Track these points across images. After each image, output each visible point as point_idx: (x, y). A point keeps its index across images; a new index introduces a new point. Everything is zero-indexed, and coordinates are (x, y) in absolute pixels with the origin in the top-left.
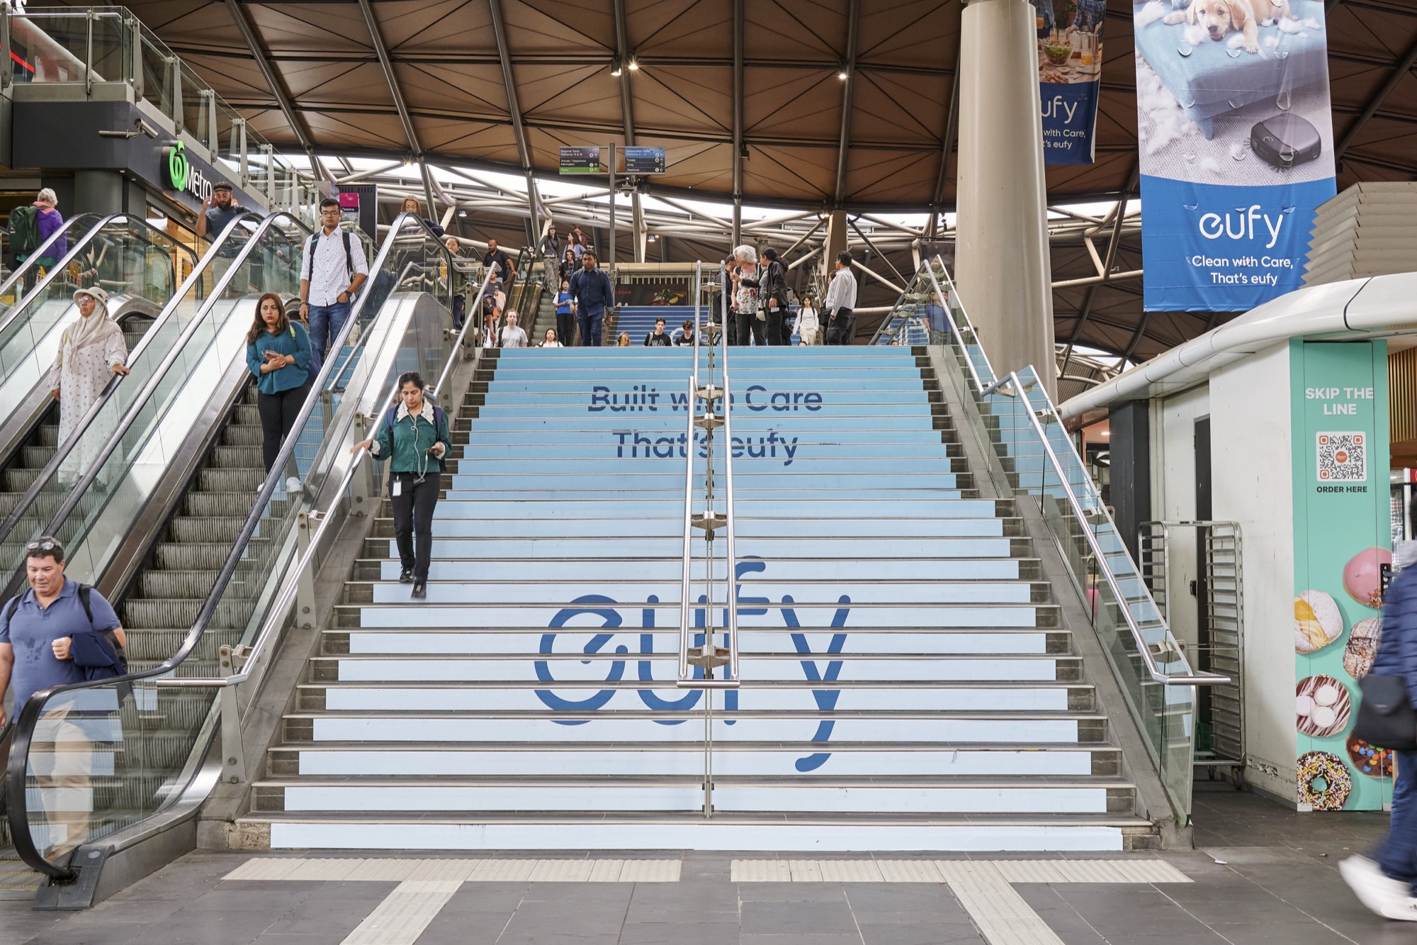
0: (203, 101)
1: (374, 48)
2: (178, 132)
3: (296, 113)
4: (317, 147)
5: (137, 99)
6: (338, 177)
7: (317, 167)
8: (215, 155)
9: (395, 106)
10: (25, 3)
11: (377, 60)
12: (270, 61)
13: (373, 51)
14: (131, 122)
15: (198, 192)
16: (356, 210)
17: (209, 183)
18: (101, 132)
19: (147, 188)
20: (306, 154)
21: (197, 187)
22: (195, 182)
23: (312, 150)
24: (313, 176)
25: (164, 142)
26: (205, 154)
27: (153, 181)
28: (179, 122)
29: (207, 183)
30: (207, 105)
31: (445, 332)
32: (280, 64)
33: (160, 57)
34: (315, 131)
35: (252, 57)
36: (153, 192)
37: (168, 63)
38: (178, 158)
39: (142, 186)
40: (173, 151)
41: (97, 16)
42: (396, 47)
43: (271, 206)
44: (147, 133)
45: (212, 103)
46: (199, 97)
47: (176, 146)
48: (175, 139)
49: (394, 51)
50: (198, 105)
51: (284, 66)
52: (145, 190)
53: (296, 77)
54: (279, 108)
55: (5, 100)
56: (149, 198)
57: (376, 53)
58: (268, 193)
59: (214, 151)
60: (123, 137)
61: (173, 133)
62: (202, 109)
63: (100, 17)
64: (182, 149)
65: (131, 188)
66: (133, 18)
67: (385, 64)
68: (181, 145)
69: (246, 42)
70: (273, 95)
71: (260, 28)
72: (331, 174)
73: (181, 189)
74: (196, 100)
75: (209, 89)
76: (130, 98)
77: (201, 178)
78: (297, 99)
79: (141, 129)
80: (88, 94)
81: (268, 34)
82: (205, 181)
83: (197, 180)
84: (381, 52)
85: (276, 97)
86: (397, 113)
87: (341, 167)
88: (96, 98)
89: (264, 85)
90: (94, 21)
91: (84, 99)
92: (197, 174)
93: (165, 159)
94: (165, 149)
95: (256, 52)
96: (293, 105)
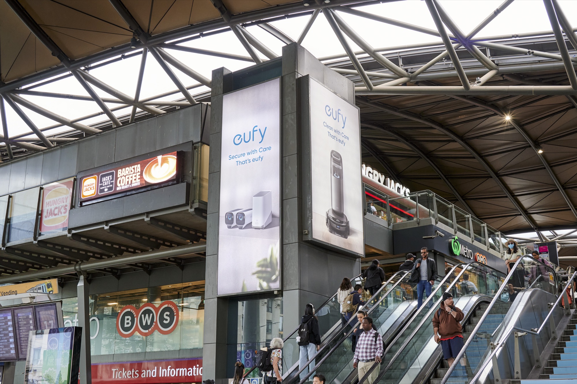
0: (467, 219)
1: (556, 185)
2: (456, 233)
3: (528, 216)
4: (539, 228)
5: (436, 223)
6: (551, 239)
7: (540, 236)
8: (473, 240)
9: (569, 207)
10: (409, 192)
11: (558, 190)
12: (515, 198)
13: (555, 186)
14: (434, 232)
15: (466, 255)
16: (547, 253)
17: (471, 251)
18: (423, 237)
19: (445, 256)
20: (535, 231)
21: (466, 253)
22: (465, 251)
23: (537, 229)
24: (539, 240)
25: (450, 237)
26: (469, 240)
27: (446, 253)
28: (455, 229)
29: (470, 251)
30: (469, 220)
31: (549, 304)
32: (519, 198)
33: (446, 206)
34: (538, 222)
35: (507, 197)
36: (448, 257)
37: (449, 208)
38: (456, 243)
39: (442, 256)
40: (453, 240)
41: (419, 195)
42: (565, 183)
43: (502, 256)
44: (440, 235)
45: (470, 219)
46: (465, 218)
47: (454, 239)
48: (454, 236)
49: (565, 185)
50: (465, 221)
51: (521, 199)
52: (444, 257)
53: (526, 202)
54: (521, 215)
55: (390, 230)
56: (446, 260)
57: (557, 187)
58: (501, 252)
59: (473, 238)
60: (431, 238)
61: (454, 234)
62: (467, 222)
63: (421, 195)
64: (457, 239)
65: (438, 257)
66: (433, 193)
67: (561, 191)
68: (456, 238)
69: (503, 192)
70: (518, 210)
71: (508, 185)
72: (547, 238)
73: (458, 254)
74: (464, 219)
75: (469, 214)
76: (433, 223)
77: (467, 249)
78: (528, 210)
79: (437, 234)
80: (418, 224)
81: (512, 187)
82: (469, 250)
83: (465, 250)
84: (559, 187)
85: (519, 211)
86: (570, 210)
87: (552, 234)
88: (421, 225)
89: (513, 207)
90: (418, 197)
91: (417, 226)
92: (465, 248)
93: (450, 244)
94: (450, 240)
95: (508, 194)
96: (526, 213)
